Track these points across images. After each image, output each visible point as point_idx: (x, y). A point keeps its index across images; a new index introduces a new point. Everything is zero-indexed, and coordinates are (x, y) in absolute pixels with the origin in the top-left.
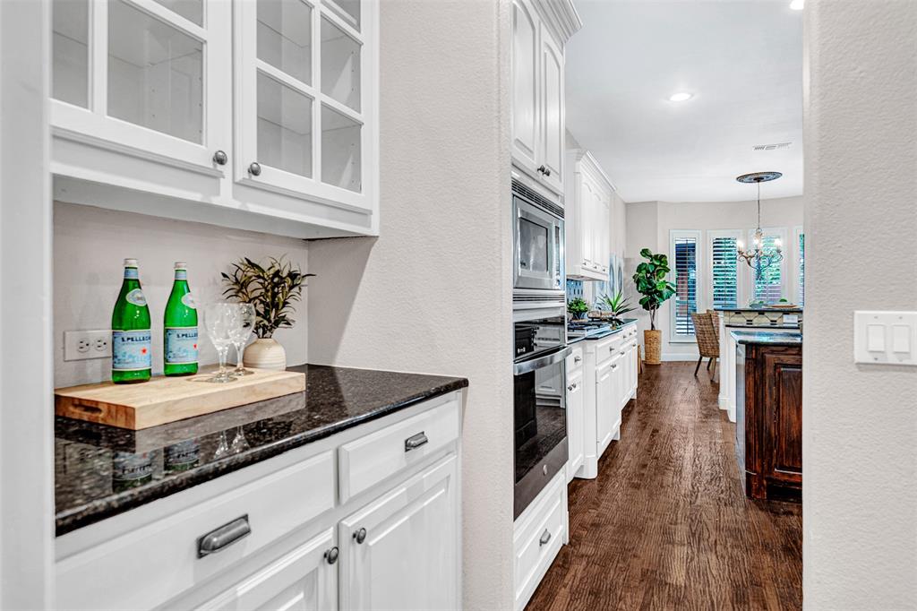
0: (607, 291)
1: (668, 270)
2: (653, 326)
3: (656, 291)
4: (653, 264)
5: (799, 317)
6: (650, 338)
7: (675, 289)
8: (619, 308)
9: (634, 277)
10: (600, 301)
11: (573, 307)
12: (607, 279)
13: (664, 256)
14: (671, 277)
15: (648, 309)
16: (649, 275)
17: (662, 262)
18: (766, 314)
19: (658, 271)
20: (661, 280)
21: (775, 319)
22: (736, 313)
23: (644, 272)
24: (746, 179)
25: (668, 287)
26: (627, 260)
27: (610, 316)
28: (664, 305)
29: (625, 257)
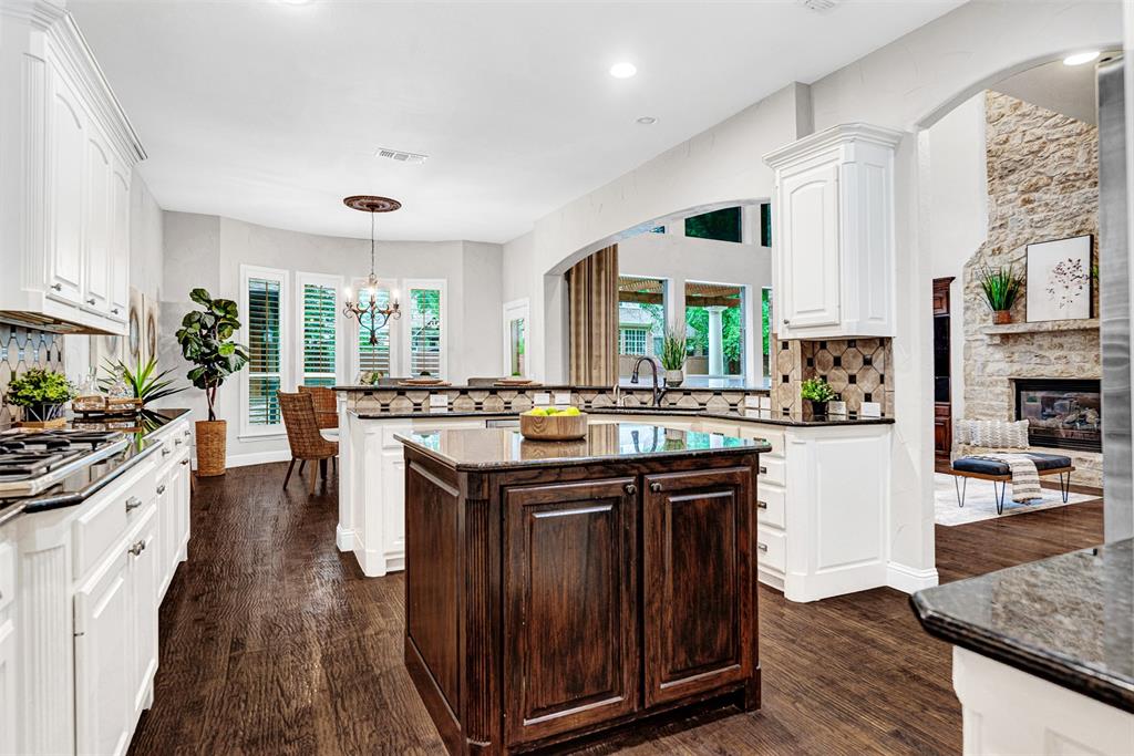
0: (123, 354)
1: (237, 326)
2: (211, 414)
3: (219, 358)
4: (212, 314)
5: (449, 398)
6: (209, 435)
7: (247, 354)
8: (149, 389)
9: (177, 334)
10: (106, 376)
11: (24, 393)
12: (123, 330)
13: (231, 303)
14: (242, 337)
15: (203, 388)
16: (205, 332)
17: (227, 312)
18: (408, 394)
19: (221, 325)
20: (225, 341)
21: (419, 401)
22: (366, 394)
23: (197, 326)
24: (356, 204)
25: (237, 352)
26: (164, 306)
27: (131, 406)
28: (230, 380)
29: (162, 300)
